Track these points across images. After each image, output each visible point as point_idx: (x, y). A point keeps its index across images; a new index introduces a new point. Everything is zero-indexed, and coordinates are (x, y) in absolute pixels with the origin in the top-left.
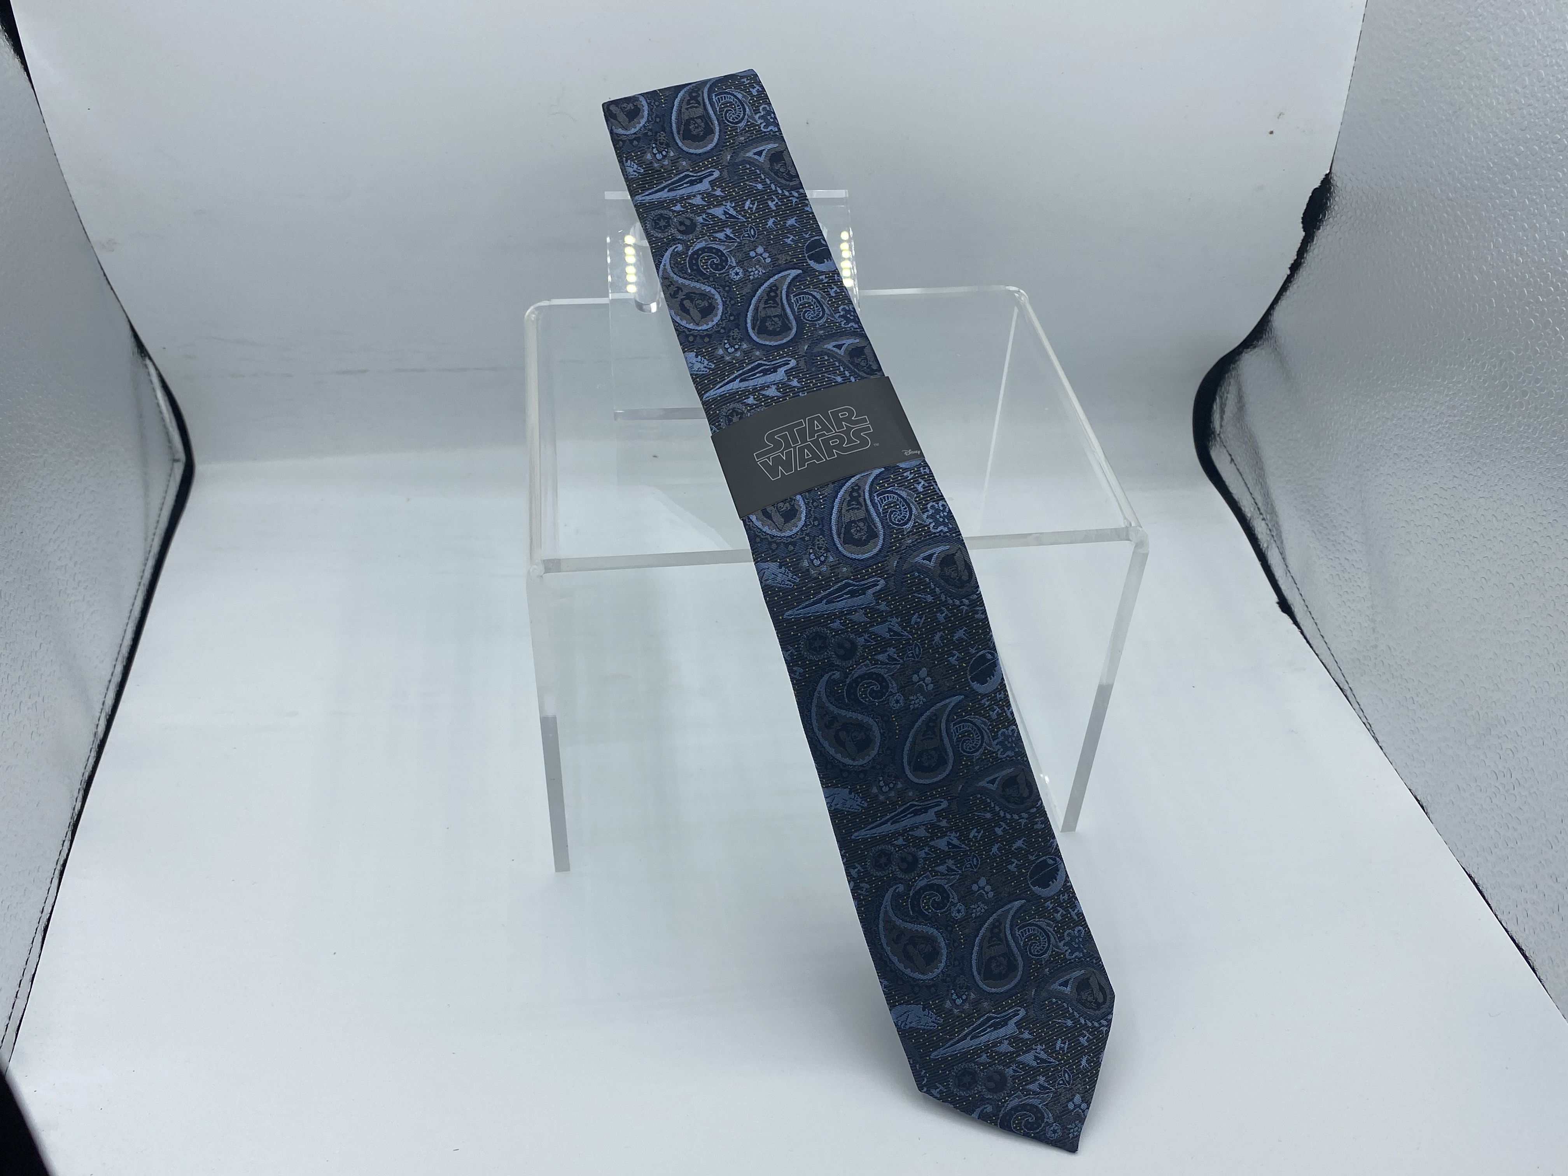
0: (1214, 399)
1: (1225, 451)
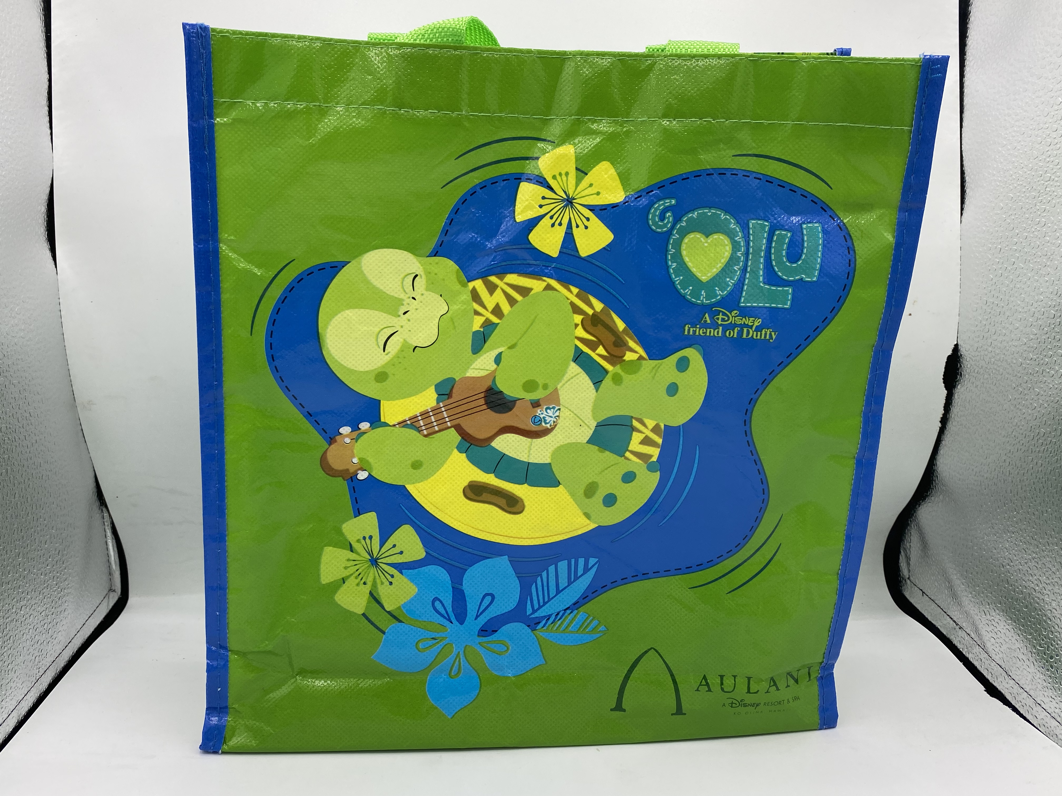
1: (916, 588)
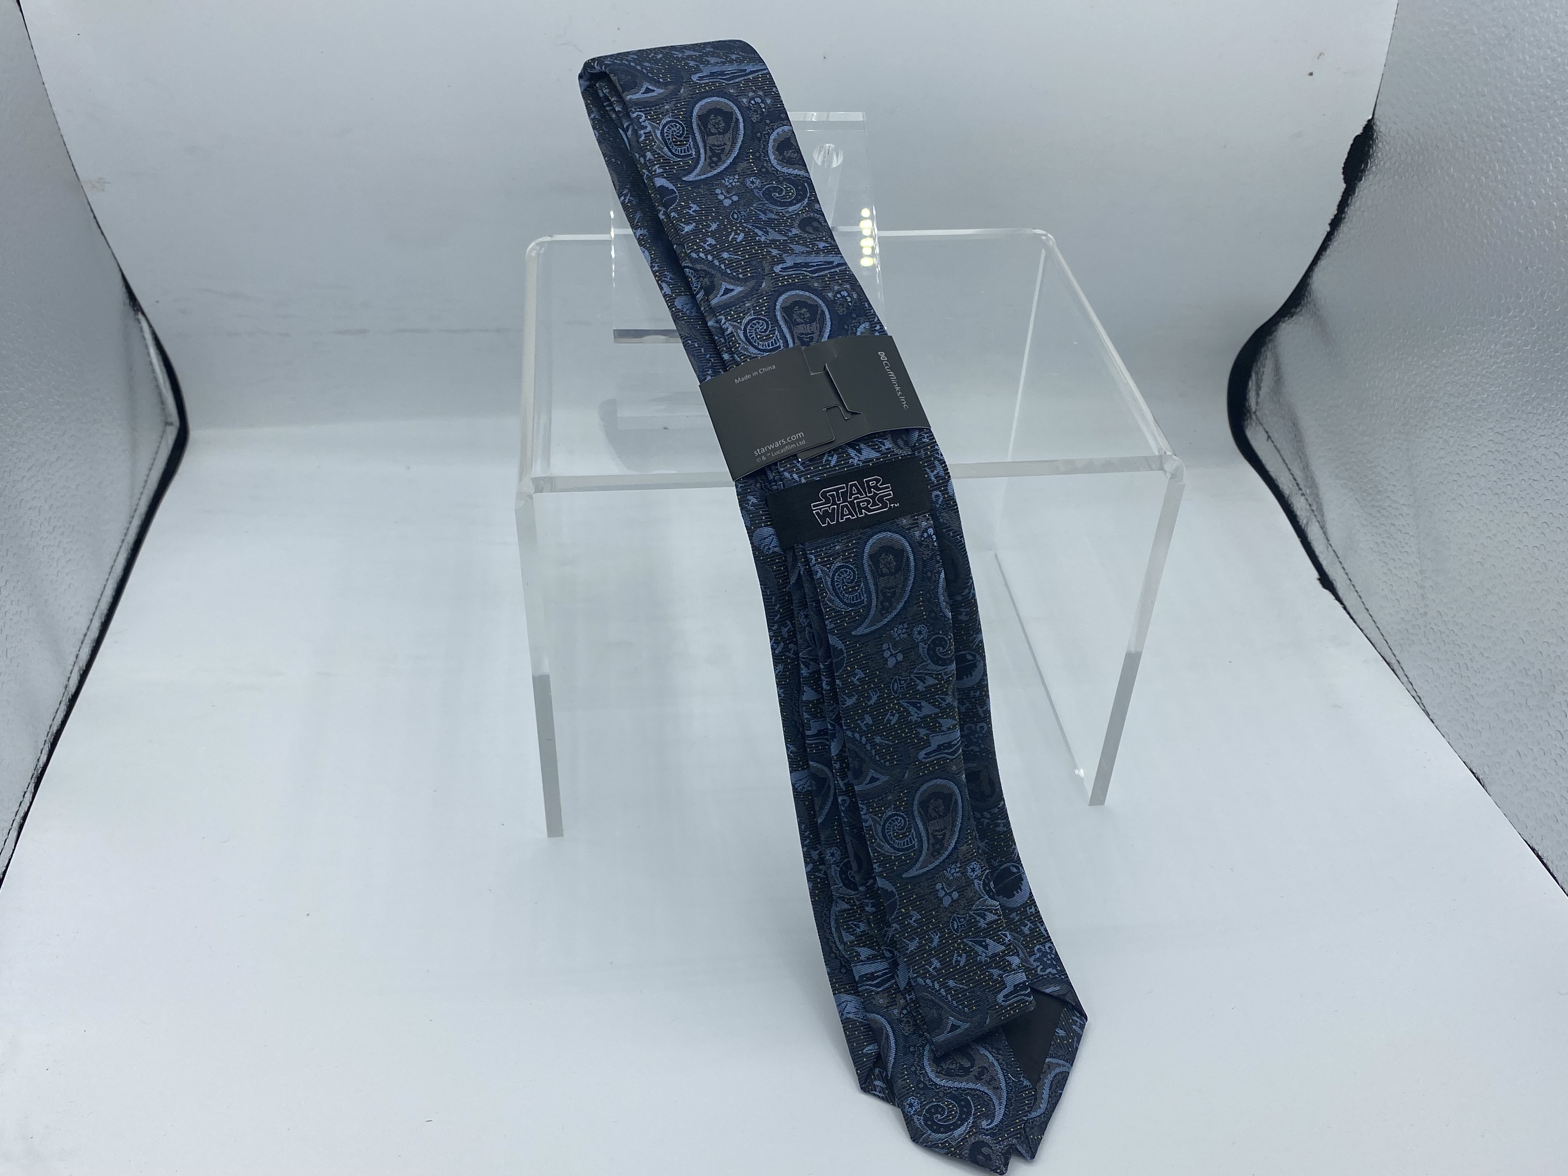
0: (1250, 376)
1: (1261, 429)
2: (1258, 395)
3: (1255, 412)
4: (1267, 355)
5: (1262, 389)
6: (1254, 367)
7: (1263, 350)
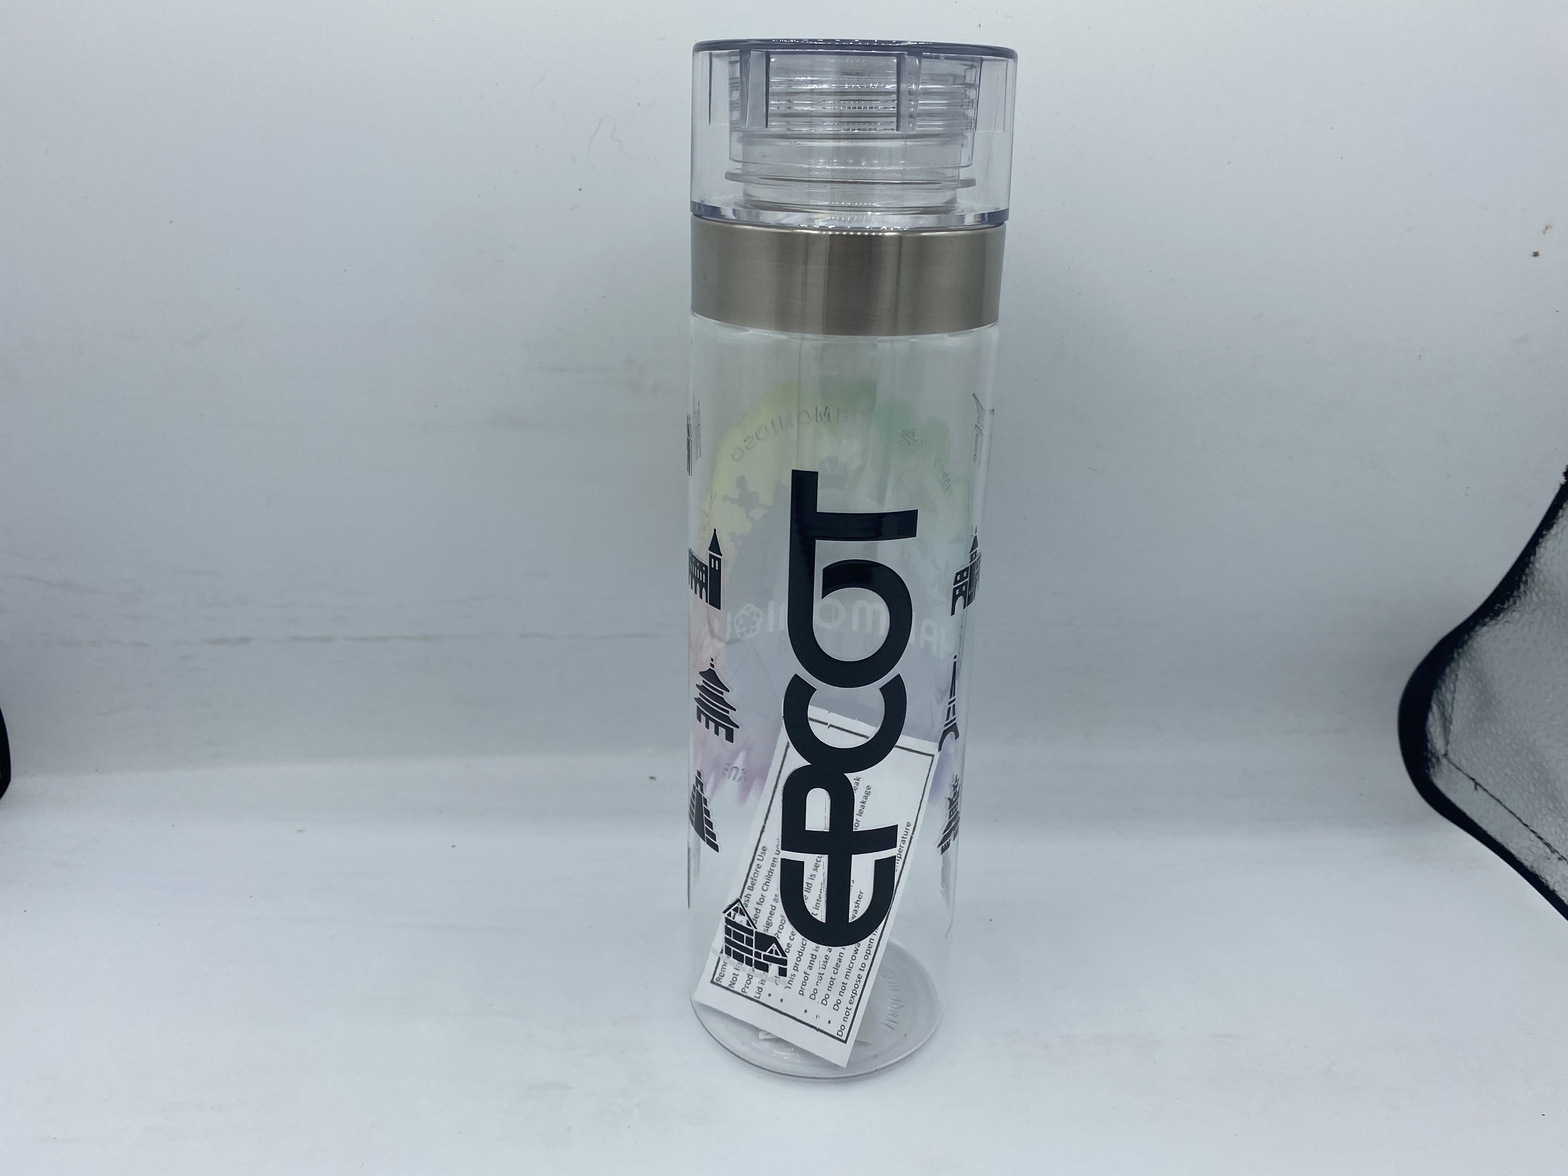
0: (1428, 708)
2: (1446, 730)
3: (1445, 755)
4: (1457, 675)
5: (1454, 721)
6: (1435, 696)
7: (1448, 670)
